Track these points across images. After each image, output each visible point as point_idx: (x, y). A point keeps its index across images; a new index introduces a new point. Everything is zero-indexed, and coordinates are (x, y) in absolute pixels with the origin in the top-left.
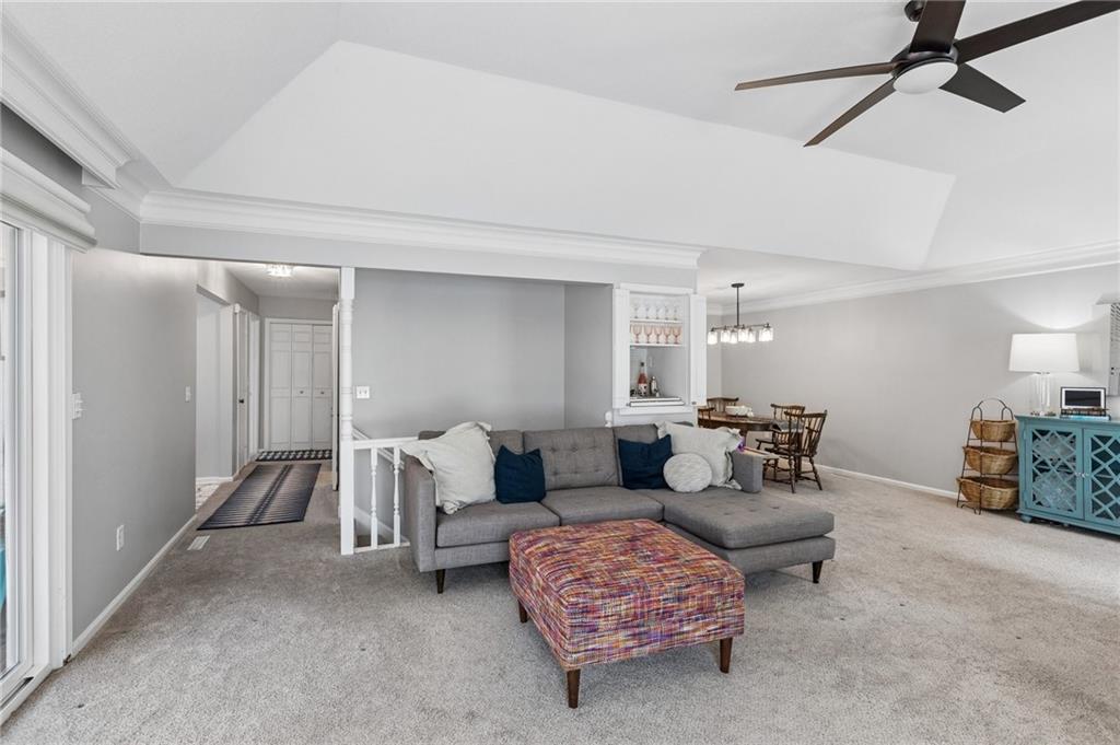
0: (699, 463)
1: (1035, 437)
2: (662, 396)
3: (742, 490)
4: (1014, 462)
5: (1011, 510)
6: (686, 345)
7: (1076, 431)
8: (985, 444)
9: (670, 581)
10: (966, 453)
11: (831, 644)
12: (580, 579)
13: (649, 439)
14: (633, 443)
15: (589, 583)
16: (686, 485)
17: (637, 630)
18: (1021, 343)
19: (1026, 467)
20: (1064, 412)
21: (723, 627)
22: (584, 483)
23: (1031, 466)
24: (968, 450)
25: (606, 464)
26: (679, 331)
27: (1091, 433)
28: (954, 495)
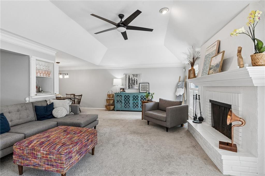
0: (63, 109)
1: (117, 96)
2: (43, 92)
3: (74, 114)
4: (114, 101)
5: (113, 110)
6: (52, 77)
7: (122, 95)
8: (110, 98)
9: (85, 137)
10: (107, 101)
11: (106, 140)
12: (63, 146)
13: (45, 105)
14: (41, 106)
15: (66, 145)
16: (60, 116)
17: (80, 153)
18: (115, 80)
19: (116, 101)
20: (120, 92)
21: (95, 144)
22: (23, 122)
23: (117, 101)
24: (107, 100)
25: (32, 115)
26: (50, 73)
27: (124, 95)
28: (105, 109)
